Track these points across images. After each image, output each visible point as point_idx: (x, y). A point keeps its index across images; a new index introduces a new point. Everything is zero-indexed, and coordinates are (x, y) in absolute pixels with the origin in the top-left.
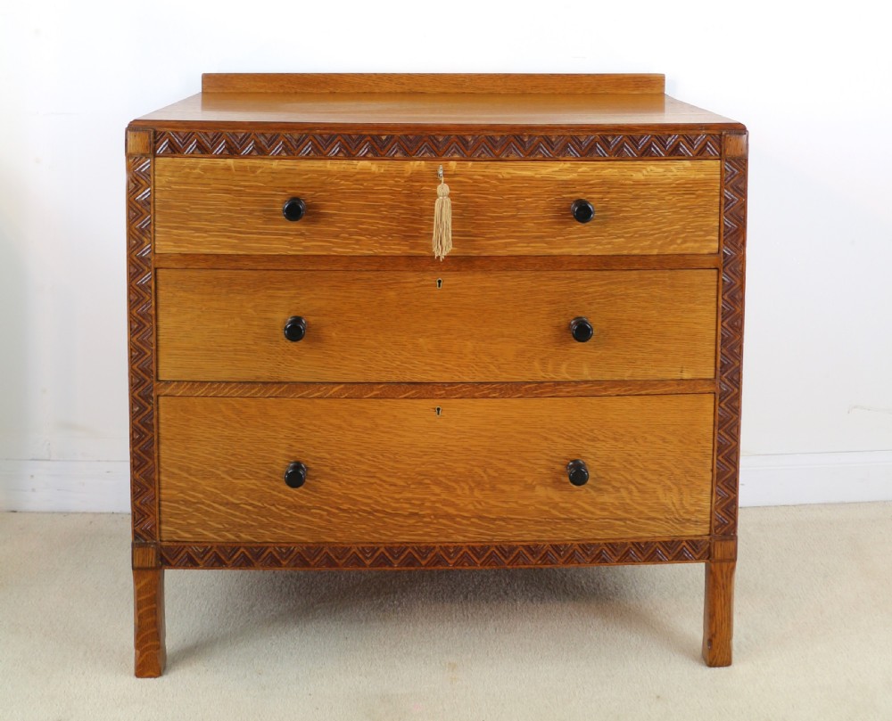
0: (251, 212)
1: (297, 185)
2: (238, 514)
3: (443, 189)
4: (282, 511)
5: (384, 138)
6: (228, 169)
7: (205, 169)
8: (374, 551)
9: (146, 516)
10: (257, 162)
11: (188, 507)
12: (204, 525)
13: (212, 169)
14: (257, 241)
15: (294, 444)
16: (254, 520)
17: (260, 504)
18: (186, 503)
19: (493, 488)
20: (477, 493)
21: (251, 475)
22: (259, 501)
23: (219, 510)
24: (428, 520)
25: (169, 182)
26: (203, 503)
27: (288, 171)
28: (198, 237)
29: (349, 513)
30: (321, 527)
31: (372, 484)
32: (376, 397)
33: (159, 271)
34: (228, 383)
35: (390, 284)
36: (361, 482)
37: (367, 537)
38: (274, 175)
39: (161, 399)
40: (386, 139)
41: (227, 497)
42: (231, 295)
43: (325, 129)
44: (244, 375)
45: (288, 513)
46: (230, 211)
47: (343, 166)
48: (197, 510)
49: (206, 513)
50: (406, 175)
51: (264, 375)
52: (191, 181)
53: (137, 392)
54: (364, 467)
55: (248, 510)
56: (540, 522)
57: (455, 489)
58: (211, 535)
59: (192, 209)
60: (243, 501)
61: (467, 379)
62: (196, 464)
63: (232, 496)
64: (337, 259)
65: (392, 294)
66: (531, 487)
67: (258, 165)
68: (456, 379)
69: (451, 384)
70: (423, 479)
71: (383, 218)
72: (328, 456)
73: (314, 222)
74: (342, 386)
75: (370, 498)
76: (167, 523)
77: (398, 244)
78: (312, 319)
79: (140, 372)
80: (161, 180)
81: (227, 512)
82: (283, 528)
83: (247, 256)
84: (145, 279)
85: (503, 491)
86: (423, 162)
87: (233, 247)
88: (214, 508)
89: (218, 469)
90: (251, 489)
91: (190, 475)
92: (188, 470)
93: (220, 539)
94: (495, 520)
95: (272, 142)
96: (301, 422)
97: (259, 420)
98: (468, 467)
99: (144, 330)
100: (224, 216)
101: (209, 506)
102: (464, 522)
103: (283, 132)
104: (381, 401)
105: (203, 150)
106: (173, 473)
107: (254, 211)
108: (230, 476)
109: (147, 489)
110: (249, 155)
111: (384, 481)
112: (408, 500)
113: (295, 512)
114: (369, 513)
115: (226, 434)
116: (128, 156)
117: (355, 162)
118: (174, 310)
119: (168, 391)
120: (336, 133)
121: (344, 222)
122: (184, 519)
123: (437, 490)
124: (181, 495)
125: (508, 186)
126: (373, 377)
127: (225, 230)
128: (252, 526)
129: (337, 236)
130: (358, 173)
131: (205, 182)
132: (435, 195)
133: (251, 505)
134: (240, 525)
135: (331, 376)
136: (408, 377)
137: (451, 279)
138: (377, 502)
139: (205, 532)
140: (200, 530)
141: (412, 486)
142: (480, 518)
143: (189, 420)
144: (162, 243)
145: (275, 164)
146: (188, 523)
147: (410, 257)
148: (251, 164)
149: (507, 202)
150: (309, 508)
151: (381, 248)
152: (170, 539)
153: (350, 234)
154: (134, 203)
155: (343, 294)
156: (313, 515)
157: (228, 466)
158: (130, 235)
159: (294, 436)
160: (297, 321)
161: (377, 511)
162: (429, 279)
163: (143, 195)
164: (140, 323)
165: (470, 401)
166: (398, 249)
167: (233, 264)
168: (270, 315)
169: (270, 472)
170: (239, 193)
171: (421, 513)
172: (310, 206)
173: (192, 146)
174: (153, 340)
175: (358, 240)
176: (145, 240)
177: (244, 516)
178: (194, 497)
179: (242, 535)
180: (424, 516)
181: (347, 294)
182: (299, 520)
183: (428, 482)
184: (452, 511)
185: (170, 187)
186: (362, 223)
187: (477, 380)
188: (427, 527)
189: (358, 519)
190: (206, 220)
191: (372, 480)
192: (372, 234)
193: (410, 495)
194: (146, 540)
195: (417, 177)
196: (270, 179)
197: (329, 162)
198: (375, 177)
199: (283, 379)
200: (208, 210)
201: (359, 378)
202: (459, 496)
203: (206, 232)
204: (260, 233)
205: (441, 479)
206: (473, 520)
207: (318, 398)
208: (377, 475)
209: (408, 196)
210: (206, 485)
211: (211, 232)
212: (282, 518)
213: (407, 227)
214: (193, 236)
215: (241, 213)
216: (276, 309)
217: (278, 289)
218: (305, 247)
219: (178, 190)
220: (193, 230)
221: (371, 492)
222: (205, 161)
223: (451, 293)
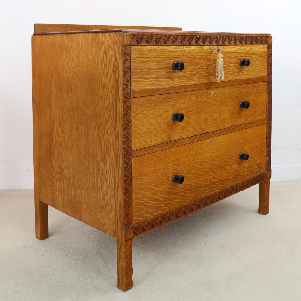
0: (163, 69)
1: (176, 57)
2: (158, 203)
4: (171, 196)
5: (198, 37)
6: (155, 51)
7: (148, 51)
8: (196, 203)
9: (129, 215)
11: (142, 206)
12: (147, 212)
13: (151, 51)
15: (175, 167)
16: (163, 204)
18: (142, 204)
19: (224, 169)
20: (220, 172)
21: (162, 184)
22: (164, 195)
23: (152, 204)
24: (209, 186)
25: (137, 57)
26: (147, 202)
27: (173, 51)
28: (146, 82)
29: (189, 191)
30: (182, 200)
31: (195, 177)
34: (156, 146)
35: (200, 95)
36: (193, 177)
37: (194, 199)
39: (133, 159)
41: (155, 197)
45: (173, 197)
46: (156, 69)
47: (189, 48)
48: (145, 206)
49: (148, 207)
50: (204, 52)
51: (166, 139)
52: (144, 56)
53: (126, 157)
54: (193, 170)
55: (161, 200)
56: (234, 178)
57: (215, 172)
58: (150, 216)
59: (144, 69)
60: (160, 197)
61: (218, 129)
62: (145, 185)
64: (187, 86)
65: (200, 99)
66: (232, 165)
67: (165, 49)
68: (216, 129)
69: (215, 131)
71: (198, 69)
72: (184, 169)
74: (188, 139)
75: (195, 183)
76: (135, 216)
77: (203, 79)
79: (127, 148)
81: (155, 203)
83: (162, 89)
84: (129, 103)
85: (226, 169)
86: (208, 46)
87: (157, 85)
89: (152, 185)
90: (162, 191)
91: (143, 191)
92: (142, 189)
93: (152, 216)
94: (224, 180)
95: (169, 39)
96: (177, 157)
97: (165, 160)
98: (219, 162)
99: (128, 128)
101: (149, 203)
102: (217, 184)
104: (198, 142)
105: (148, 42)
106: (137, 192)
107: (164, 68)
109: (129, 202)
110: (162, 45)
111: (199, 175)
112: (204, 180)
113: (175, 196)
114: (195, 189)
115: (154, 169)
117: (192, 47)
119: (136, 155)
120: (186, 35)
121: (189, 71)
122: (141, 212)
123: (211, 173)
124: (140, 201)
125: (227, 55)
126: (196, 133)
127: (155, 78)
128: (162, 206)
129: (187, 77)
130: (192, 51)
131: (148, 57)
133: (162, 197)
134: (159, 208)
135: (185, 136)
136: (204, 131)
137: (214, 91)
138: (197, 184)
139: (148, 215)
140: (145, 215)
141: (206, 174)
142: (221, 181)
143: (142, 166)
144: (134, 86)
145: (170, 48)
147: (205, 84)
148: (163, 48)
149: (227, 61)
150: (179, 193)
151: (199, 81)
152: (136, 223)
153: (190, 76)
154: (125, 67)
155: (188, 101)
156: (179, 195)
157: (155, 183)
158: (123, 83)
159: (175, 164)
161: (197, 187)
162: (210, 92)
166: (202, 81)
169: (168, 181)
170: (159, 61)
171: (208, 184)
173: (144, 40)
174: (130, 131)
175: (192, 78)
176: (129, 85)
177: (159, 203)
178: (144, 201)
179: (159, 212)
182: (176, 199)
183: (209, 171)
184: (214, 181)
185: (137, 60)
186: (193, 71)
188: (209, 189)
189: (192, 192)
191: (195, 175)
192: (196, 75)
193: (205, 178)
194: (128, 226)
195: (207, 52)
196: (168, 54)
197: (184, 47)
198: (196, 52)
199: (172, 140)
201: (192, 134)
202: (216, 174)
203: (148, 79)
204: (165, 78)
205: (212, 169)
206: (220, 182)
208: (197, 173)
209: (204, 60)
210: (148, 194)
211: (150, 79)
212: (171, 200)
213: (205, 72)
214: (144, 82)
215: (160, 70)
216: (169, 110)
217: (170, 102)
218: (178, 83)
219: (140, 61)
220: (144, 79)
221: (195, 180)
222: (149, 47)
223: (214, 96)
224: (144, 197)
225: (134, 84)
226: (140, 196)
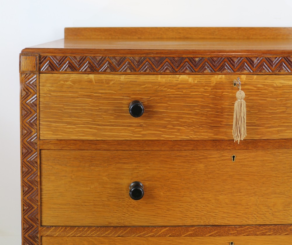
0: (106, 111)
1: (138, 92)
3: (241, 94)
5: (197, 59)
6: (90, 81)
7: (74, 82)
10: (110, 77)
13: (80, 81)
14: (110, 131)
25: (50, 91)
27: (132, 83)
28: (69, 128)
32: (190, 235)
33: (43, 151)
34: (90, 227)
35: (200, 159)
38: (122, 85)
39: (44, 239)
40: (199, 61)
42: (92, 168)
43: (157, 53)
44: (101, 222)
46: (91, 110)
47: (170, 79)
50: (212, 85)
51: (115, 221)
52: (64, 90)
53: (27, 234)
59: (65, 109)
61: (251, 223)
64: (165, 142)
65: (202, 166)
67: (111, 79)
68: (244, 223)
69: (241, 226)
71: (196, 114)
73: (149, 117)
74: (167, 229)
77: (206, 132)
78: (147, 184)
79: (29, 220)
80: (44, 90)
83: (104, 141)
84: (33, 157)
86: (224, 76)
87: (94, 135)
95: (120, 63)
99: (32, 192)
100: (87, 113)
103: (128, 56)
104: (193, 238)
105: (73, 68)
107: (108, 110)
110: (104, 72)
116: (22, 73)
117: (178, 76)
118: (53, 178)
119: (48, 233)
120: (164, 56)
121: (170, 117)
125: (280, 92)
126: (189, 222)
127: (88, 123)
129: (165, 127)
130: (179, 84)
131: (74, 90)
132: (234, 99)
135: (160, 222)
136: (212, 222)
137: (241, 155)
144: (44, 132)
145: (123, 78)
147: (215, 141)
148: (106, 78)
149: (279, 103)
151: (195, 135)
153: (174, 125)
154: (25, 105)
155: (168, 166)
158: (23, 127)
160: (137, 185)
162: (228, 155)
163: (31, 100)
164: (29, 187)
165: (253, 237)
166: (206, 135)
167: (93, 146)
168: (118, 181)
170: (98, 98)
172: (146, 107)
173: (66, 66)
174: (38, 198)
175: (179, 129)
176: (33, 130)
181: (171, 166)
185: (50, 94)
186: (182, 118)
187: (258, 223)
190: (75, 117)
192: (189, 125)
195: (218, 86)
196: (119, 88)
197: (160, 76)
198: (191, 86)
199: (127, 224)
200: (77, 109)
201: (179, 223)
203: (75, 124)
204: (112, 125)
207: (151, 236)
209: (213, 99)
211: (78, 124)
213: (212, 120)
214: (66, 128)
215: (99, 112)
216: (123, 177)
217: (124, 163)
218: (143, 134)
219: (56, 96)
220: (66, 123)
222: (74, 76)
223: (241, 165)
225: (45, 130)
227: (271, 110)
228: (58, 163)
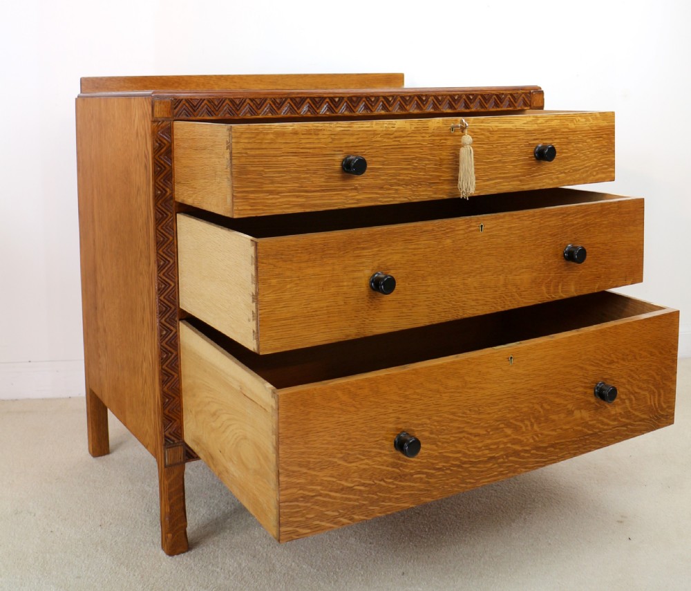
2: (351, 496)
4: (390, 483)
11: (306, 503)
15: (400, 416)
16: (365, 499)
17: (371, 482)
18: (305, 498)
19: (547, 420)
20: (535, 427)
21: (364, 456)
22: (370, 479)
23: (335, 498)
24: (501, 460)
25: (246, 149)
26: (320, 495)
29: (443, 470)
30: (421, 490)
31: (461, 438)
36: (452, 439)
41: (343, 483)
42: (325, 260)
45: (394, 484)
47: (385, 125)
48: (316, 503)
49: (324, 504)
54: (456, 424)
55: (360, 491)
56: (576, 441)
57: (521, 427)
58: (329, 525)
60: (356, 484)
63: (346, 480)
65: (449, 242)
66: (570, 413)
70: (499, 425)
72: (428, 421)
75: (459, 452)
76: (287, 524)
81: (342, 498)
82: (390, 500)
85: (553, 421)
88: (330, 497)
90: (364, 469)
92: (307, 466)
93: (335, 526)
94: (546, 448)
98: (531, 405)
101: (326, 496)
102: (526, 455)
106: (294, 472)
108: (346, 461)
111: (471, 434)
112: (487, 447)
113: (400, 481)
114: (459, 466)
117: (394, 121)
122: (303, 516)
123: (509, 431)
124: (301, 492)
128: (364, 505)
133: (363, 485)
134: (354, 507)
138: (465, 455)
139: (323, 523)
140: (316, 523)
141: (492, 433)
142: (538, 448)
145: (333, 126)
146: (307, 518)
150: (412, 475)
156: (414, 481)
157: (344, 451)
161: (465, 463)
169: (380, 448)
171: (497, 455)
177: (356, 497)
178: (312, 490)
179: (355, 517)
180: (498, 457)
182: (403, 488)
183: (502, 426)
184: (518, 448)
186: (400, 175)
188: (500, 467)
189: (449, 474)
191: (461, 435)
193: (489, 442)
197: (374, 122)
202: (523, 433)
205: (511, 421)
206: (532, 452)
208: (466, 429)
210: (324, 476)
212: (390, 491)
216: (362, 268)
217: (363, 249)
221: (460, 447)
223: (489, 236)
224: (312, 483)
226: (302, 481)
227: (488, 159)
228: (281, 258)
